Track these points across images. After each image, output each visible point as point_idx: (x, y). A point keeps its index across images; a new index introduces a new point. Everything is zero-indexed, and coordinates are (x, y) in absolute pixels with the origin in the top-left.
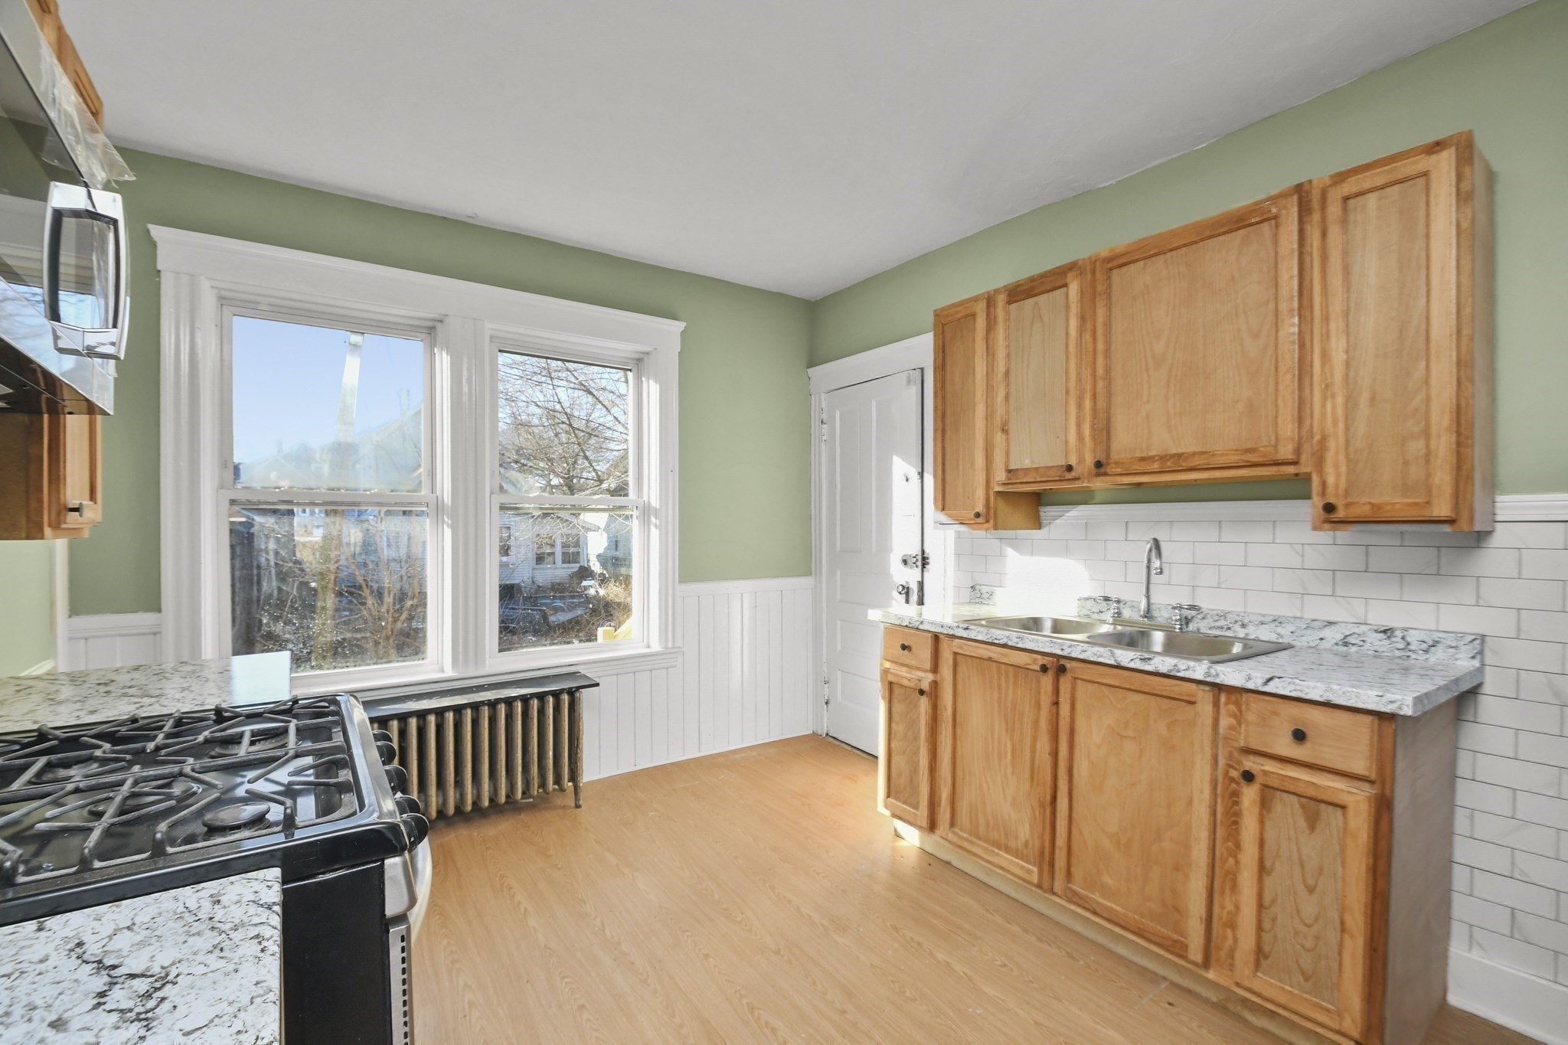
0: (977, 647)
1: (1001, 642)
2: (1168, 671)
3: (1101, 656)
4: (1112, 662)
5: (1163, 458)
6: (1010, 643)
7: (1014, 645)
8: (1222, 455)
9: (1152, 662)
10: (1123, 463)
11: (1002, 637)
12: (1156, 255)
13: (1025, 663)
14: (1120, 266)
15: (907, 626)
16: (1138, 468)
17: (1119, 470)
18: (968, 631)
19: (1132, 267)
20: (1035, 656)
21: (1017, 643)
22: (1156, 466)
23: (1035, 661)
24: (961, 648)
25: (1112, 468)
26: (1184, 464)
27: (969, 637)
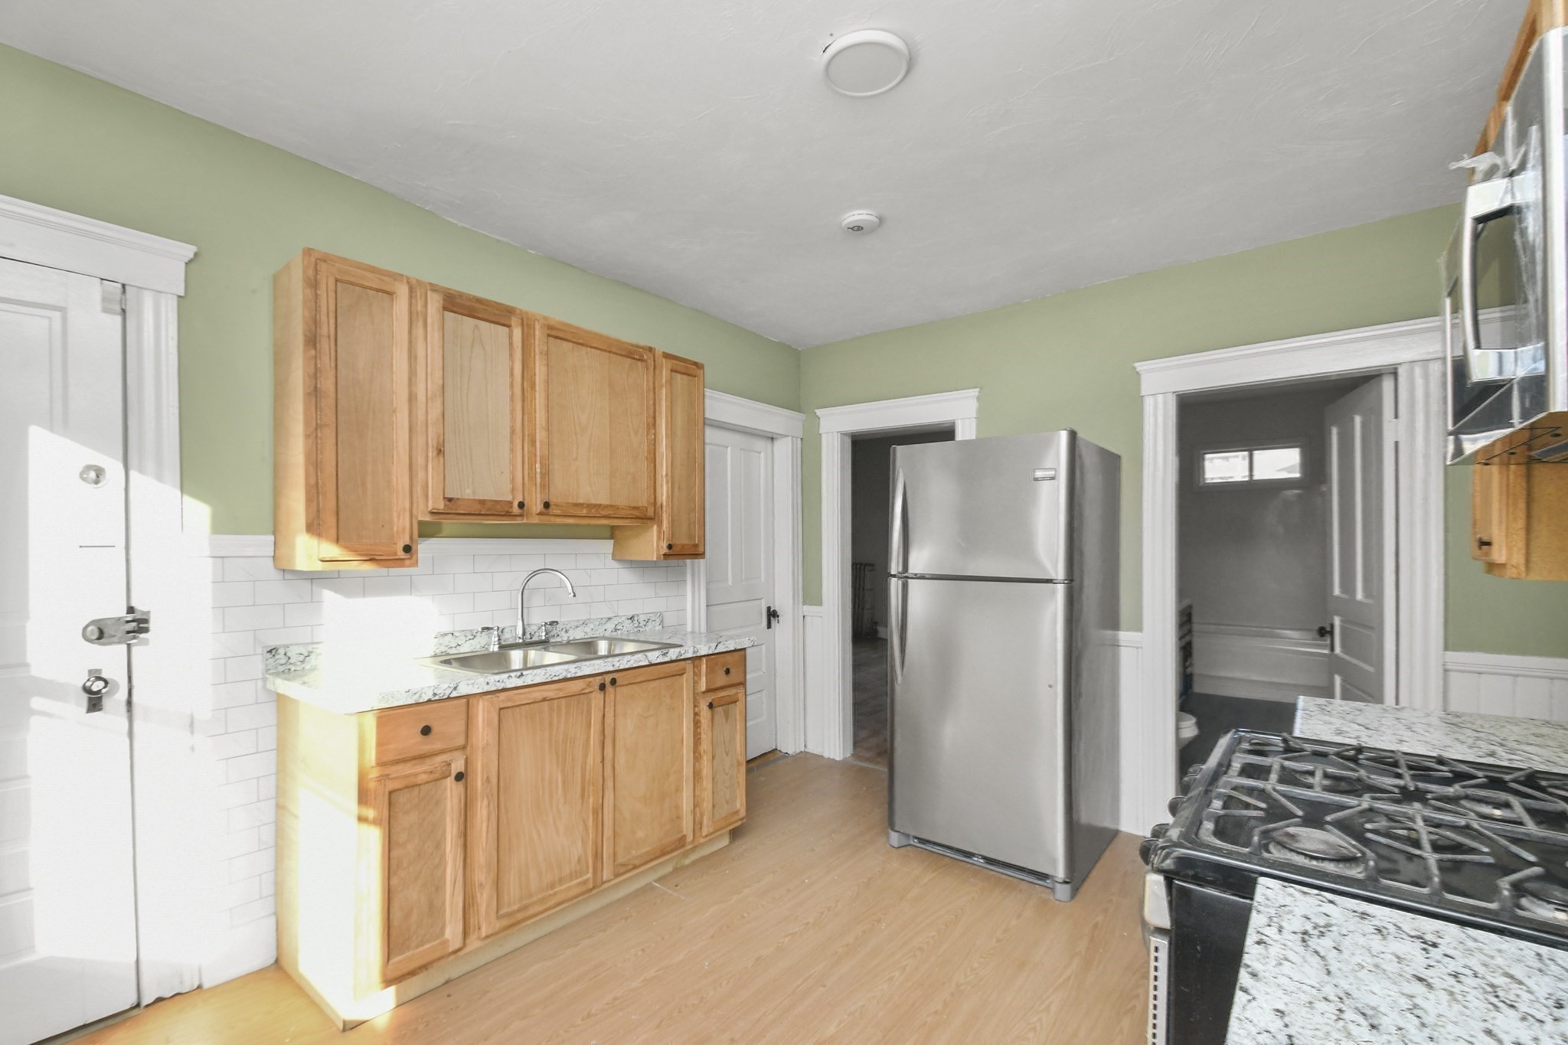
0: (529, 692)
1: (561, 677)
2: (677, 657)
3: (640, 661)
4: (647, 663)
5: (590, 506)
6: (569, 676)
7: (573, 676)
8: (623, 509)
9: (668, 655)
10: (561, 506)
11: (561, 671)
12: (582, 344)
13: (580, 689)
14: (557, 337)
15: (429, 701)
16: (572, 511)
17: (558, 512)
18: (524, 677)
19: (565, 344)
20: (588, 680)
21: (576, 673)
22: (584, 512)
23: (589, 685)
24: (509, 700)
25: (553, 509)
26: (602, 512)
27: (525, 684)
